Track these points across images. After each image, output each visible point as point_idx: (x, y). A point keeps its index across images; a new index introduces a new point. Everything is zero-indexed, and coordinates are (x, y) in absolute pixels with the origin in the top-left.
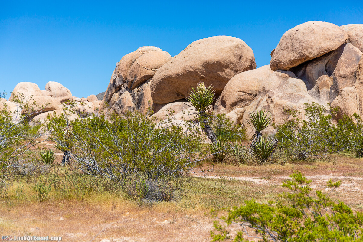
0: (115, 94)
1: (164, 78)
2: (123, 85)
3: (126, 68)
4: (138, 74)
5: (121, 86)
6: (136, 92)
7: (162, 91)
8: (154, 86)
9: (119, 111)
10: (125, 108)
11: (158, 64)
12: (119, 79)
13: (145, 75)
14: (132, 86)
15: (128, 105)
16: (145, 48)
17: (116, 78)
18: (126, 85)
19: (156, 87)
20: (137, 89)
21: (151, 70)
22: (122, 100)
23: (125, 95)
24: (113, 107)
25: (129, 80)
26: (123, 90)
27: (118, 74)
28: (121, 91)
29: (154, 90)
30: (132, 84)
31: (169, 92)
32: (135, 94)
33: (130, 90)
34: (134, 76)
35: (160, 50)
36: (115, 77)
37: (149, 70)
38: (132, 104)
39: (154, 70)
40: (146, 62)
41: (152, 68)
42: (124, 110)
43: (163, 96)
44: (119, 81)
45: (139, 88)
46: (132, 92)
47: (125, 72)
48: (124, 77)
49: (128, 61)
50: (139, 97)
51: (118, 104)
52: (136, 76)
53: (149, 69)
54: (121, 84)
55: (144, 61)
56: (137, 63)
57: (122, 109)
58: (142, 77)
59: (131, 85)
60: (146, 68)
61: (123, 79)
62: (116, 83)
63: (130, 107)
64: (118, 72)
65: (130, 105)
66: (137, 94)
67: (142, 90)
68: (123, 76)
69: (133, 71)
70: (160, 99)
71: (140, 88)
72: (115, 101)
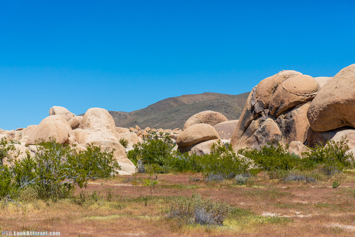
0: (253, 121)
1: (330, 104)
2: (264, 111)
3: (268, 94)
4: (286, 99)
5: (261, 112)
6: (283, 119)
7: (326, 117)
8: (316, 112)
9: (262, 139)
10: (271, 136)
11: (307, 90)
12: (258, 105)
13: (294, 101)
14: (277, 113)
15: (275, 133)
16: (286, 72)
17: (255, 105)
18: (267, 111)
19: (318, 114)
20: (284, 116)
21: (300, 96)
22: (267, 128)
23: (269, 122)
24: (254, 135)
25: (274, 106)
26: (265, 117)
27: (257, 99)
28: (261, 118)
29: (316, 117)
30: (277, 111)
31: (333, 119)
32: (282, 121)
33: (274, 116)
34: (280, 102)
35: (301, 74)
36: (253, 103)
37: (298, 96)
38: (279, 132)
39: (304, 96)
40: (295, 87)
41: (301, 94)
42: (270, 139)
43: (326, 124)
44: (259, 108)
45: (286, 115)
46: (278, 119)
47: (266, 98)
48: (264, 103)
49: (268, 86)
50: (287, 124)
51: (261, 132)
52: (282, 102)
53: (298, 94)
54: (261, 110)
55: (292, 86)
56: (284, 89)
57: (266, 137)
58: (291, 103)
59: (275, 112)
60: (296, 94)
61: (263, 105)
62: (255, 110)
63: (278, 135)
64: (257, 98)
65: (277, 133)
66: (283, 121)
67: (291, 117)
68: (263, 101)
69: (278, 97)
70: (322, 127)
71: (288, 115)
72: (255, 128)
